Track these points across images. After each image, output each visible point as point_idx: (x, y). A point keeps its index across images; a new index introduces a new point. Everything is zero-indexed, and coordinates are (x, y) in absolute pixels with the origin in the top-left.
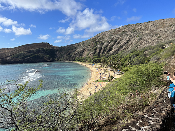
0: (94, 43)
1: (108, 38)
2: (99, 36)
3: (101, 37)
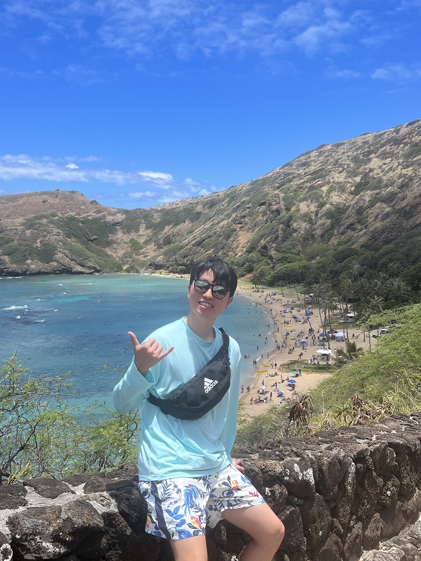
0: (282, 195)
2: (306, 164)
3: (312, 168)
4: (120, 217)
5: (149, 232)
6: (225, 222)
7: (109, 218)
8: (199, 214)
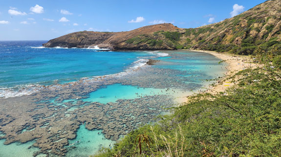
0: (247, 21)
1: (276, 12)
2: (258, 9)
3: (261, 10)
4: (184, 31)
5: (194, 36)
6: (222, 32)
7: (180, 32)
8: (212, 29)
